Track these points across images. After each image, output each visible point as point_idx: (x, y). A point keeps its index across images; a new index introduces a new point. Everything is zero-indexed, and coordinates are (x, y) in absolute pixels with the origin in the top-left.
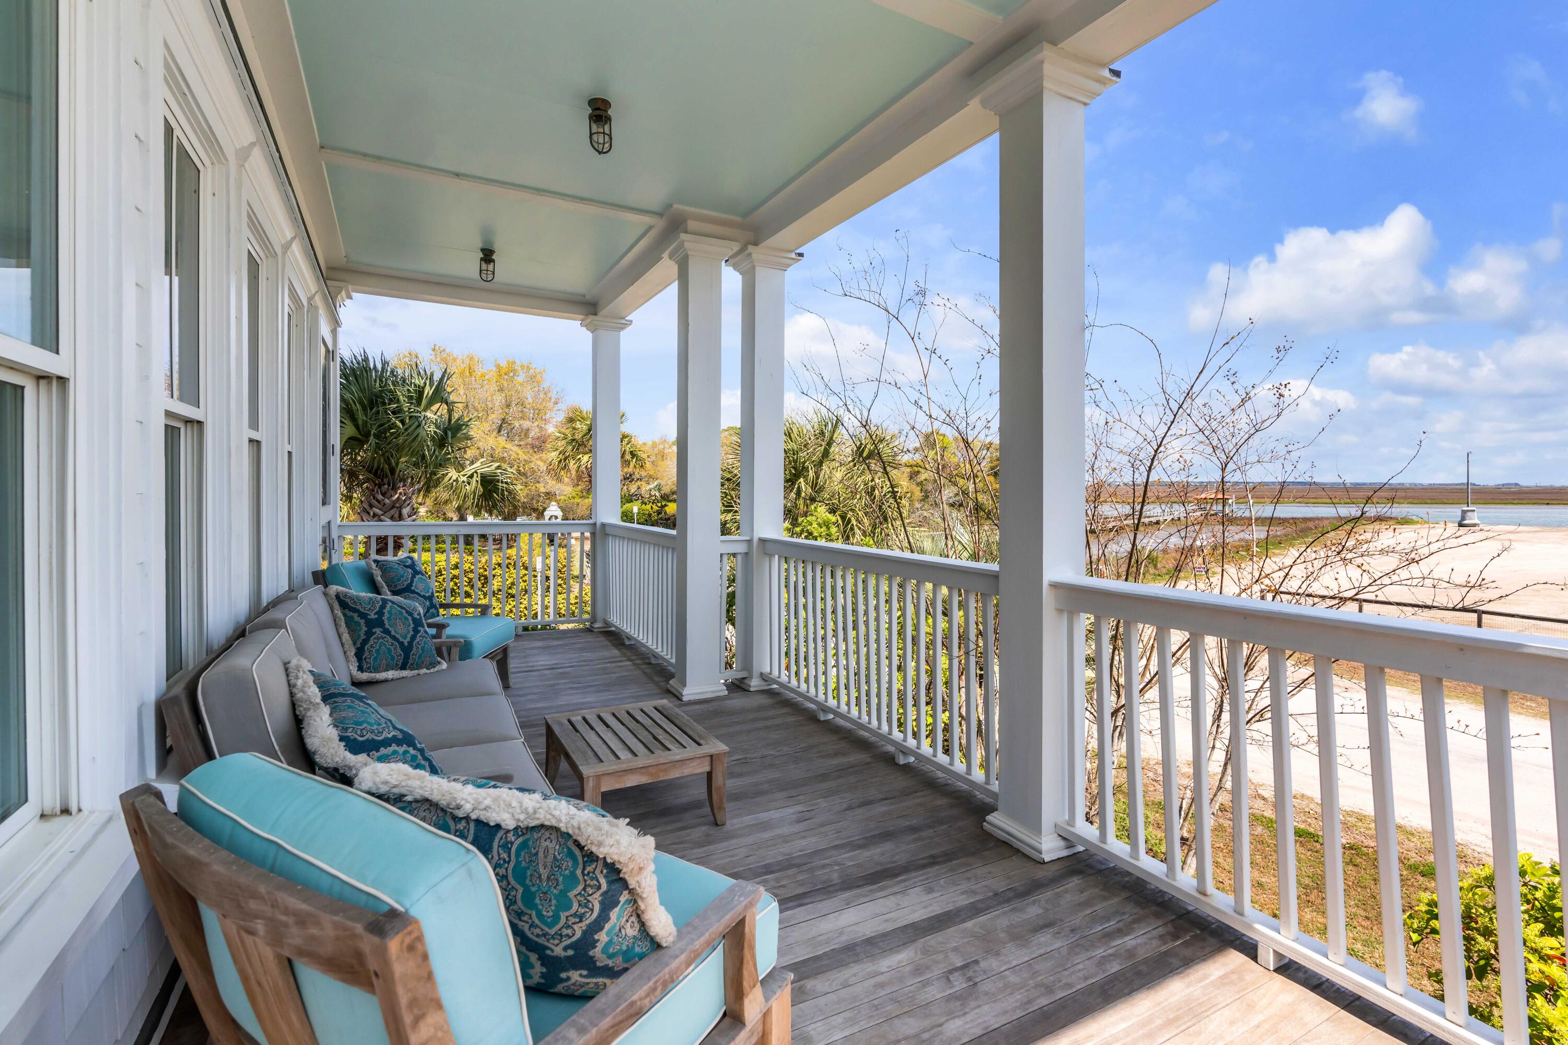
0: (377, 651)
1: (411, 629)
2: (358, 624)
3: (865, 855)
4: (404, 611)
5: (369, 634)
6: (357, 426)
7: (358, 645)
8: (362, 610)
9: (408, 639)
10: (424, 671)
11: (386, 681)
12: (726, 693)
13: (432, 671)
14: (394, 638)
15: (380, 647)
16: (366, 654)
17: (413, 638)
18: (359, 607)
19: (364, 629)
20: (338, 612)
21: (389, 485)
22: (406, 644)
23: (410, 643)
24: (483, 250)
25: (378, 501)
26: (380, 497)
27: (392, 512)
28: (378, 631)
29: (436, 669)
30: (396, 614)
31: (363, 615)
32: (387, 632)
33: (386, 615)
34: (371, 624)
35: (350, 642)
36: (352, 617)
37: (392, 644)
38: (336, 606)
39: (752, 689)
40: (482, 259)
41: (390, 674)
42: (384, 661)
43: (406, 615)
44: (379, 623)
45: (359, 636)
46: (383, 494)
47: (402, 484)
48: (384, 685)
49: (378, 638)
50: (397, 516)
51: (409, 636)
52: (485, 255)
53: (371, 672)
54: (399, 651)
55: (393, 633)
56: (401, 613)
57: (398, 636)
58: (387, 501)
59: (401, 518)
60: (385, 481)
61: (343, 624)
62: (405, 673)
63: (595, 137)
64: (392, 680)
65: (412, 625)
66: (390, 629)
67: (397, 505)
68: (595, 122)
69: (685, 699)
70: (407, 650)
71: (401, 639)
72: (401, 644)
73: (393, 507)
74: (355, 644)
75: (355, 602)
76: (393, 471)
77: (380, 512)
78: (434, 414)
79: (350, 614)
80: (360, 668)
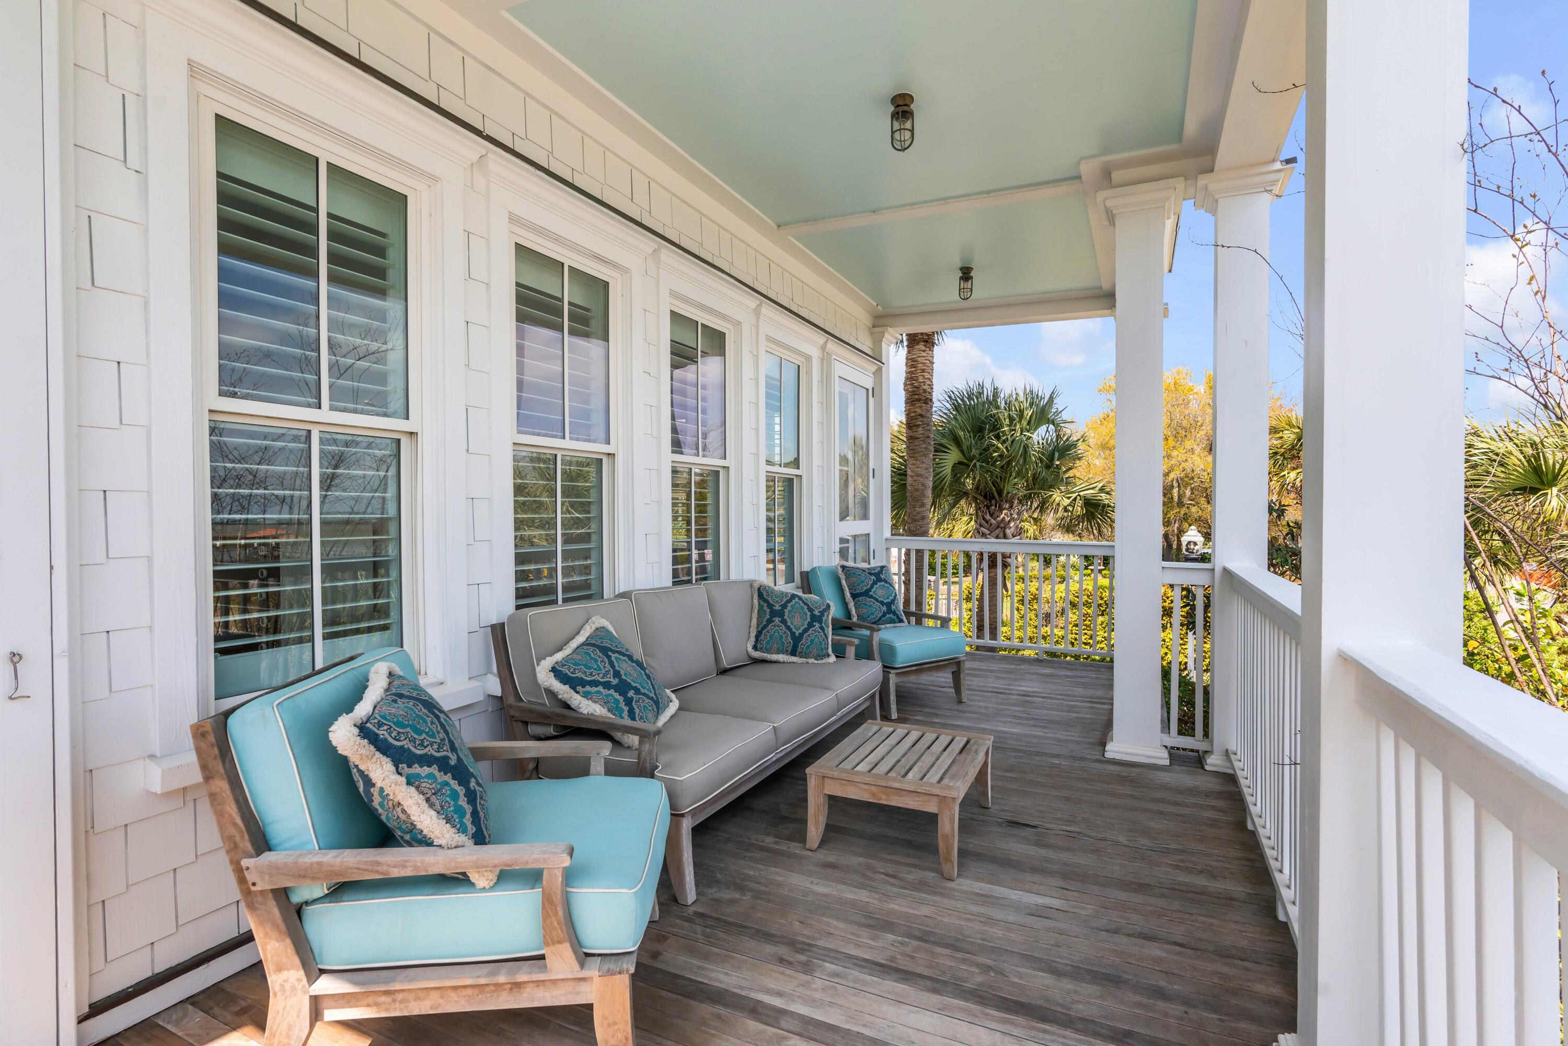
0: (771, 637)
1: (806, 623)
2: (765, 612)
3: (1043, 980)
4: (806, 607)
5: (770, 621)
6: (962, 452)
7: (760, 629)
8: (771, 602)
9: (801, 631)
10: (811, 661)
11: (776, 662)
12: (1167, 762)
13: (819, 662)
14: (788, 628)
15: (774, 633)
16: (763, 636)
17: (806, 630)
18: (769, 599)
19: (768, 617)
20: (756, 602)
21: (996, 506)
22: (797, 634)
23: (801, 635)
24: (961, 269)
25: (987, 522)
26: (988, 517)
27: (997, 531)
28: (777, 620)
29: (823, 661)
30: (797, 608)
31: (770, 606)
32: (784, 622)
33: (789, 608)
34: (774, 613)
35: (756, 625)
36: (763, 606)
37: (785, 633)
38: (756, 597)
39: (1207, 768)
40: (961, 278)
41: (781, 657)
42: (775, 645)
43: (807, 611)
44: (781, 614)
45: (762, 622)
46: (991, 515)
47: (1007, 506)
48: (774, 666)
49: (775, 626)
50: (1001, 535)
51: (802, 628)
52: (963, 273)
53: (763, 652)
54: (790, 639)
55: (789, 624)
56: (803, 608)
57: (792, 627)
58: (993, 521)
59: (1005, 537)
60: (993, 502)
61: (756, 611)
62: (794, 659)
63: (897, 136)
64: (784, 662)
65: (809, 620)
66: (788, 620)
67: (1002, 525)
68: (897, 119)
69: (1108, 755)
70: (797, 639)
71: (794, 630)
72: (793, 634)
73: (998, 527)
74: (758, 627)
75: (768, 595)
76: (1000, 492)
77: (988, 532)
78: (1041, 435)
79: (762, 603)
80: (755, 648)
